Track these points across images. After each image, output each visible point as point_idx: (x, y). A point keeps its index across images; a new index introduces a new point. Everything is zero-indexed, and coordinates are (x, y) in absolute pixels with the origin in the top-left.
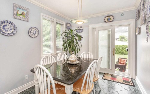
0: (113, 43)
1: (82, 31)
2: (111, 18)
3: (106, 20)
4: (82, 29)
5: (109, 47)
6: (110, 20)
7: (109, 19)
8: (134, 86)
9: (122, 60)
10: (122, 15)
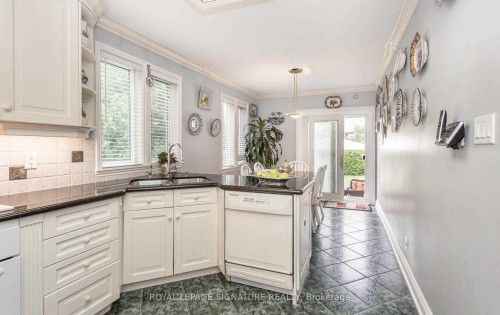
0: (341, 145)
1: (281, 121)
2: (338, 100)
3: (328, 104)
4: (282, 118)
5: (333, 155)
6: (336, 105)
7: (334, 102)
8: (371, 211)
9: (359, 184)
10: (356, 96)
